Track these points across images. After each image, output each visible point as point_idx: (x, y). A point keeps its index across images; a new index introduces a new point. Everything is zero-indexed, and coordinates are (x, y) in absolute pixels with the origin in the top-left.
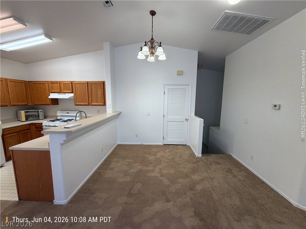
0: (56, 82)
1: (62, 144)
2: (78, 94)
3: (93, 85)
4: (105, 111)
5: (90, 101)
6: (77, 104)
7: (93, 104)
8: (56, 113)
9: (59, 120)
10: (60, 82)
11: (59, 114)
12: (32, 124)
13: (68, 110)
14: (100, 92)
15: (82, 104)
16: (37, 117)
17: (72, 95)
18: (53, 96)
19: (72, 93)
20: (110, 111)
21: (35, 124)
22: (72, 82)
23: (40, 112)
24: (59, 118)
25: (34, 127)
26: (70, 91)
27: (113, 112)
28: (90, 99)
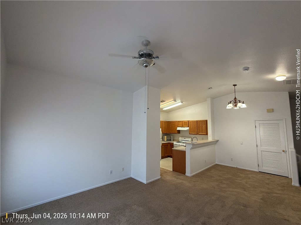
0: (181, 121)
1: (190, 149)
2: (191, 128)
3: (200, 123)
4: (207, 139)
5: (198, 132)
6: (191, 133)
7: (200, 133)
8: (179, 139)
9: (180, 142)
10: (182, 121)
11: (180, 139)
12: (169, 143)
13: (185, 137)
14: (204, 126)
15: (193, 133)
16: (170, 140)
17: (188, 128)
18: (179, 129)
19: (188, 127)
20: (210, 138)
21: (170, 143)
22: (188, 121)
23: (172, 137)
24: (180, 141)
25: (169, 144)
26: (187, 126)
27: (212, 140)
28: (198, 130)
